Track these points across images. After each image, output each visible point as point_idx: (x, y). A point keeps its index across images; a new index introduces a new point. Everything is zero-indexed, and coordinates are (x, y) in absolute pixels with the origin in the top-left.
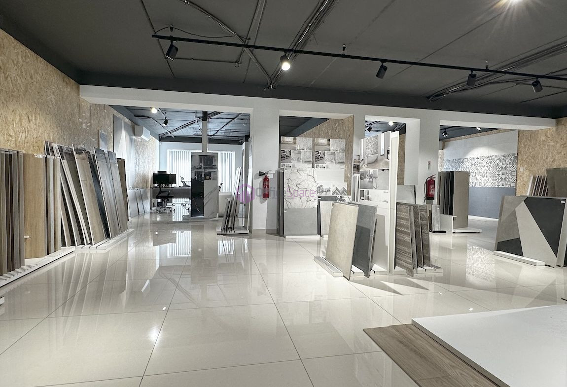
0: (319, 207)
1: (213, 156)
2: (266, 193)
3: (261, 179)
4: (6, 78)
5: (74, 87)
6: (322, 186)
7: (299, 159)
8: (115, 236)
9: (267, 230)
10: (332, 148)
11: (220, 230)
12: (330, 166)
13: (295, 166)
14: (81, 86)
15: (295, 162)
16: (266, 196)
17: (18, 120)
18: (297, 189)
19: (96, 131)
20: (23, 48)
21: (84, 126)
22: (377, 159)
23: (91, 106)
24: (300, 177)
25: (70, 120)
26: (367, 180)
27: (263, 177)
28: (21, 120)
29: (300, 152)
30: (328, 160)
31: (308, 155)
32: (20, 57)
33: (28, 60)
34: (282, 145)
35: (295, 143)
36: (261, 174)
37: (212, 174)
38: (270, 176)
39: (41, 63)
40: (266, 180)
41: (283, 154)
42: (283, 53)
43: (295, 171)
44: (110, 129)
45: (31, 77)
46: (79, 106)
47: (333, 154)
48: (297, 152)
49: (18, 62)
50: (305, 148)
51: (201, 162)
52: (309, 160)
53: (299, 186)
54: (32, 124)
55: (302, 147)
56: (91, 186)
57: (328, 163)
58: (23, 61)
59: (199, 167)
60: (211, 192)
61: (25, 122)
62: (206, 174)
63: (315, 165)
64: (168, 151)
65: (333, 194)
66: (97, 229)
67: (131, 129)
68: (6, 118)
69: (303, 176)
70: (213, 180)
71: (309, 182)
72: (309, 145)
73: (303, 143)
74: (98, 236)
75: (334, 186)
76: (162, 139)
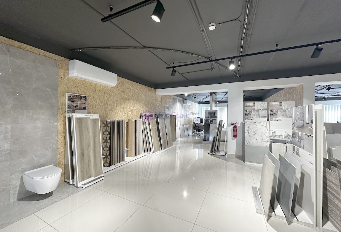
0: (271, 146)
1: (215, 112)
2: (235, 134)
3: (232, 126)
4: (124, 94)
5: (153, 91)
6: (275, 132)
7: (258, 115)
8: (164, 149)
9: (236, 155)
10: (283, 108)
11: (209, 152)
12: (282, 119)
13: (255, 119)
14: (156, 90)
15: (254, 117)
16: (235, 136)
17: (129, 107)
18: (254, 134)
19: (164, 105)
20: (131, 82)
21: (158, 105)
22: (303, 125)
23: (161, 97)
24: (257, 127)
25: (152, 103)
26: (297, 139)
27: (234, 125)
28: (130, 107)
29: (258, 111)
30: (280, 115)
31: (265, 113)
32: (130, 86)
33: (133, 86)
34: (245, 108)
35: (254, 106)
36: (232, 124)
37: (214, 121)
38: (238, 125)
39: (139, 85)
40: (235, 127)
41: (246, 112)
42: (230, 60)
43: (253, 123)
44: (171, 104)
45: (135, 91)
46: (156, 98)
47: (285, 111)
48: (256, 111)
49: (129, 87)
50: (262, 109)
51: (209, 115)
52: (265, 115)
53: (256, 132)
54: (134, 108)
55: (259, 108)
56: (155, 129)
57: (280, 118)
58: (131, 87)
59: (208, 117)
60: (213, 129)
61: (132, 108)
62: (211, 121)
63: (270, 118)
64: (202, 108)
65: (285, 138)
66: (156, 146)
67: (182, 102)
68: (124, 108)
69: (259, 126)
70: (214, 123)
71: (263, 130)
72: (264, 107)
73: (260, 106)
74: (157, 149)
75: (286, 132)
76: (199, 103)
